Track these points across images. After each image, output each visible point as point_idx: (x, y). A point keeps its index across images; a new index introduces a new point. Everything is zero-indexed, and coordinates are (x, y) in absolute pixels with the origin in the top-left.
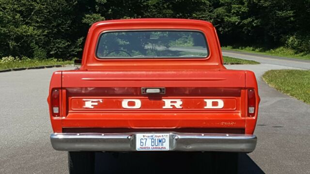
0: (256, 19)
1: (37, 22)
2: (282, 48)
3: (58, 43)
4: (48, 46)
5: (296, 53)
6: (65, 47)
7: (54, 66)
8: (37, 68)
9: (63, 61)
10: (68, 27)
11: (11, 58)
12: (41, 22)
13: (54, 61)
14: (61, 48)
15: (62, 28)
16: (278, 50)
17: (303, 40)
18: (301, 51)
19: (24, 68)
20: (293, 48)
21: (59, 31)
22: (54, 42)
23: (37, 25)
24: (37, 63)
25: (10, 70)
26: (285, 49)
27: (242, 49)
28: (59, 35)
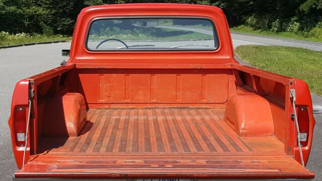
0: (223, 3)
1: (46, 4)
2: (242, 26)
3: (64, 21)
4: (55, 23)
5: (255, 30)
6: (69, 25)
7: (59, 42)
8: (45, 43)
9: (68, 37)
10: (72, 7)
11: (23, 34)
12: (50, 4)
13: (60, 37)
14: (66, 25)
15: (67, 9)
16: (239, 27)
17: (259, 20)
18: (258, 29)
19: (34, 43)
20: (252, 26)
21: (64, 11)
22: (60, 21)
23: (46, 6)
24: (46, 39)
25: (21, 45)
26: (245, 27)
27: (209, 26)
28: (64, 14)
